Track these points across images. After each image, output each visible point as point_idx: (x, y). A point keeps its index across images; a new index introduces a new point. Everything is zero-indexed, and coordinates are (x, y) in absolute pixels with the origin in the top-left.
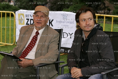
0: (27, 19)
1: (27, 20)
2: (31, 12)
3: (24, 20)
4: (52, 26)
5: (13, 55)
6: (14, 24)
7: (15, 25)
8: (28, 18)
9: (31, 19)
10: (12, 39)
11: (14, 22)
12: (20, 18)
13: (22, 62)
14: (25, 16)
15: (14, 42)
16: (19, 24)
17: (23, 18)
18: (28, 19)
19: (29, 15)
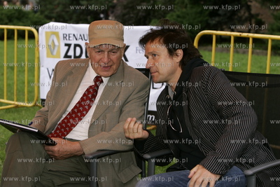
0: (66, 45)
1: (67, 47)
2: (75, 28)
3: (59, 46)
5: (37, 131)
6: (37, 56)
7: (39, 58)
8: (68, 42)
9: (76, 46)
10: (31, 92)
11: (36, 52)
12: (50, 43)
13: (56, 148)
14: (61, 36)
16: (48, 56)
17: (56, 43)
18: (69, 45)
19: (72, 36)
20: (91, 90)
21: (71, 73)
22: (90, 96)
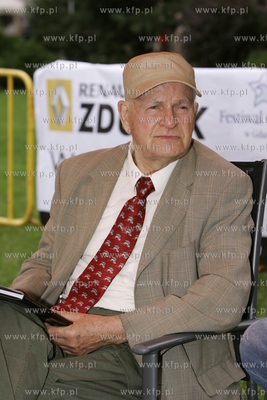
0: (84, 106)
1: (84, 111)
3: (70, 109)
4: (200, 136)
5: (21, 297)
6: (30, 127)
7: (34, 132)
8: (88, 100)
9: (103, 107)
11: (30, 120)
12: (55, 102)
14: (76, 89)
15: (28, 211)
16: (52, 128)
17: (66, 102)
18: (89, 107)
19: (96, 88)
20: (131, 208)
21: (88, 180)
22: (131, 219)
